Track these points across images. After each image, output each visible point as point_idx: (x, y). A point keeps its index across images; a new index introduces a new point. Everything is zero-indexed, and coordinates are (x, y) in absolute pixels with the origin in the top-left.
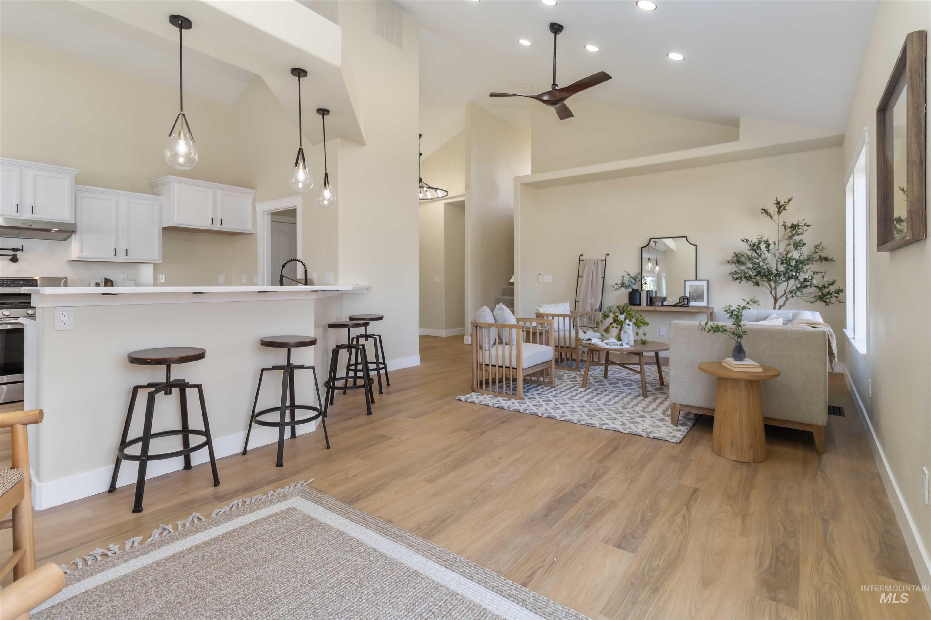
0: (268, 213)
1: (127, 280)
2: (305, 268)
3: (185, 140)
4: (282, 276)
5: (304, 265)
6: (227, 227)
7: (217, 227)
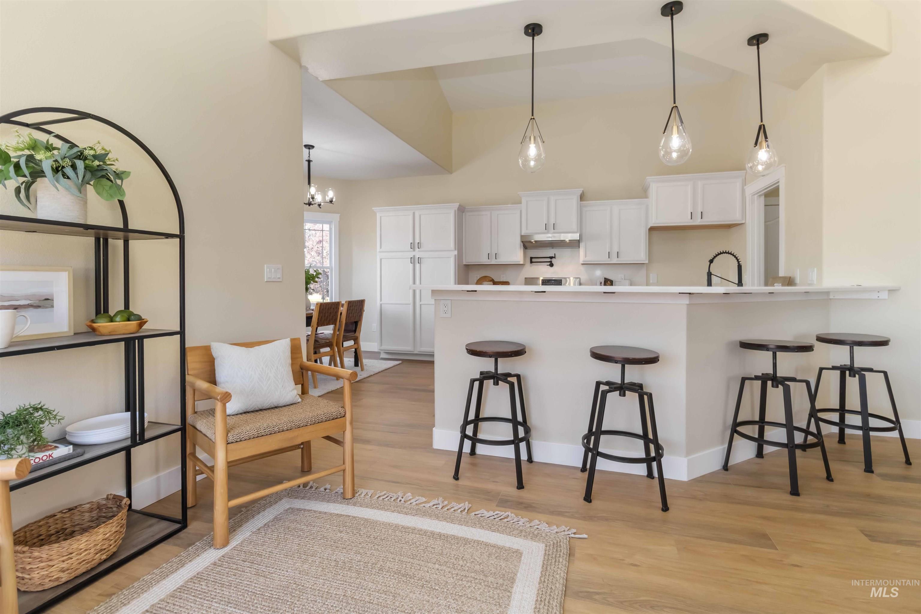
0: (760, 196)
1: (624, 279)
2: (739, 262)
3: (535, 143)
4: (710, 274)
5: (736, 258)
6: (710, 219)
7: (698, 222)
